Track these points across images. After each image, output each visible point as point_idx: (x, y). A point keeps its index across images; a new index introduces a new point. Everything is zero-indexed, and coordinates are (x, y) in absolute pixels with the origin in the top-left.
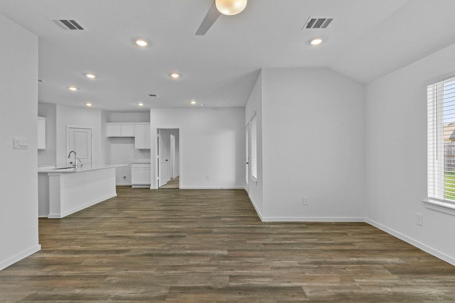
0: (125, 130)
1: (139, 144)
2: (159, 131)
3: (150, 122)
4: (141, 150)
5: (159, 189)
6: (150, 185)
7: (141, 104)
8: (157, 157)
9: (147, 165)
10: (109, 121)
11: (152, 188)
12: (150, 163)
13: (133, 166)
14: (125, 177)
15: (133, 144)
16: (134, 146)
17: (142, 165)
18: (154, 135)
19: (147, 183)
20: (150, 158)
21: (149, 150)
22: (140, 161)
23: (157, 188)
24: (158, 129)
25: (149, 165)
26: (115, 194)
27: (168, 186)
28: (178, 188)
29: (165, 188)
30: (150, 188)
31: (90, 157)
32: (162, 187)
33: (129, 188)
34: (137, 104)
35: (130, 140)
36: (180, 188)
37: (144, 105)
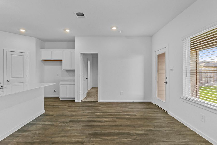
0: (56, 55)
1: (66, 66)
3: (74, 49)
4: (67, 71)
5: (82, 102)
6: (74, 98)
7: (68, 31)
8: (80, 76)
9: (72, 83)
10: (42, 48)
11: (76, 101)
13: (61, 83)
14: (55, 91)
15: (61, 66)
17: (68, 83)
18: (78, 58)
19: (72, 97)
20: (75, 77)
21: (74, 71)
22: (66, 79)
23: (80, 101)
24: (81, 54)
25: (74, 82)
26: (43, 111)
27: (88, 99)
28: (97, 101)
29: (87, 100)
30: (75, 102)
31: (26, 76)
32: (84, 100)
33: (58, 101)
34: (65, 30)
35: (59, 63)
36: (99, 102)
37: (71, 31)
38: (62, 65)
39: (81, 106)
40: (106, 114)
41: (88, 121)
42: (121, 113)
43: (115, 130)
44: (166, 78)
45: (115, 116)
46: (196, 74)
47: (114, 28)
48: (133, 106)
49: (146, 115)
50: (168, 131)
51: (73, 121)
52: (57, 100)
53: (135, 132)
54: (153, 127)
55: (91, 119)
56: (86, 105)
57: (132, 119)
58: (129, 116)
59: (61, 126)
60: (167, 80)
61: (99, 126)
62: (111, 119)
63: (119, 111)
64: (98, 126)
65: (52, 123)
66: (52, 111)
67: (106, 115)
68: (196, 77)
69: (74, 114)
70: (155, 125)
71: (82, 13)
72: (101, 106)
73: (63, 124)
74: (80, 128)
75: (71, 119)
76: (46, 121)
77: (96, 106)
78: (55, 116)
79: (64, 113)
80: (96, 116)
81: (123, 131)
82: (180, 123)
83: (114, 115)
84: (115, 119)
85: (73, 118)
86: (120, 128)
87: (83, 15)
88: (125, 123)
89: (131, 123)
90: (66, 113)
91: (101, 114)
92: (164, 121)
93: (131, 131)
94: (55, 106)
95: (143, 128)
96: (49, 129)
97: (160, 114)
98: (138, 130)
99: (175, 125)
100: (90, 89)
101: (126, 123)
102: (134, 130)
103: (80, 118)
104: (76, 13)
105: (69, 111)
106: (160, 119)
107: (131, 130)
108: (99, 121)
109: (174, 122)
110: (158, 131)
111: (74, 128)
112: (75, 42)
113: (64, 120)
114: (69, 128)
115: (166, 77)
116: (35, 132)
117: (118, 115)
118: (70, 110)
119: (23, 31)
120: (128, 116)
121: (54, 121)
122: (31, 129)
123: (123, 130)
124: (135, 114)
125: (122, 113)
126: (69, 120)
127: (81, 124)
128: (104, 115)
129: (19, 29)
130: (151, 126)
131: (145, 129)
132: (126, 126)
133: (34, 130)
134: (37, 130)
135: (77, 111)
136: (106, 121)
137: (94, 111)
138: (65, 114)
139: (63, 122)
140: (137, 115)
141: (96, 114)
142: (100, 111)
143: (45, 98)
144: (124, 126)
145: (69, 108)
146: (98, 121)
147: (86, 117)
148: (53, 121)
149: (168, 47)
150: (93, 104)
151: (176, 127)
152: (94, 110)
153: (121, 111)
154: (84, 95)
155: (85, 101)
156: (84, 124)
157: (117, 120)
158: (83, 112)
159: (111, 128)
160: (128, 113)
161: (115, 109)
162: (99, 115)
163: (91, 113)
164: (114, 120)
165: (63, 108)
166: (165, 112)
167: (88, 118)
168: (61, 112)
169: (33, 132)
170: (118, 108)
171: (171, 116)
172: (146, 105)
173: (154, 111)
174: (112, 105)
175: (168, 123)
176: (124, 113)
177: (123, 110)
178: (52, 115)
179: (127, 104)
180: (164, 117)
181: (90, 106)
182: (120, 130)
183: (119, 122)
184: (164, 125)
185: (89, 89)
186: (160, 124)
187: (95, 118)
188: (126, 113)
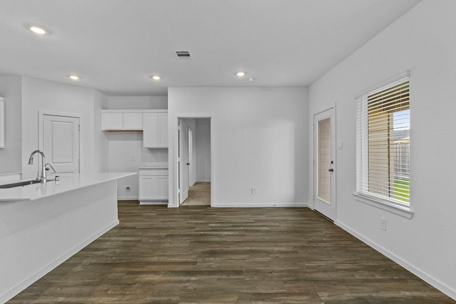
0: (130, 120)
1: (150, 141)
2: (180, 120)
3: (167, 108)
4: (152, 150)
5: (181, 207)
6: (167, 201)
7: (156, 78)
8: (178, 159)
9: (162, 172)
10: (105, 108)
11: (170, 205)
12: (168, 169)
13: (141, 172)
14: (128, 188)
15: (140, 142)
16: (142, 144)
17: (155, 172)
18: (174, 127)
19: (163, 198)
20: (167, 161)
21: (165, 150)
22: (149, 165)
23: (178, 206)
24: (179, 118)
25: (166, 171)
26: (116, 222)
27: (191, 202)
28: (210, 206)
29: (190, 205)
30: (168, 207)
31: (78, 160)
32: (185, 204)
33: (136, 206)
34: (151, 77)
35: (135, 135)
36: (212, 206)
37: (161, 78)
38: (142, 139)
39: (180, 214)
40: (227, 225)
41: (197, 235)
42: (253, 224)
43: (244, 247)
44: (332, 163)
45: (242, 228)
46: (389, 155)
47: (241, 74)
48: (275, 213)
49: (296, 226)
50: (330, 247)
51: (172, 236)
52: (135, 204)
53: (277, 249)
54: (307, 242)
55: (202, 233)
56: (191, 212)
57: (272, 232)
58: (268, 228)
59: (154, 243)
60: (333, 167)
61: (218, 242)
62: (237, 233)
63: (249, 221)
64: (215, 242)
65: (138, 239)
66: (131, 221)
67: (227, 227)
68: (389, 160)
69: (172, 226)
70: (311, 239)
71: (188, 52)
72: (218, 213)
73: (156, 240)
74: (187, 245)
75: (168, 234)
76: (125, 236)
77: (207, 213)
78: (139, 229)
79: (152, 224)
80: (210, 229)
81: (258, 248)
82: (352, 236)
83: (241, 226)
84: (243, 233)
85: (171, 232)
86: (252, 244)
87: (189, 55)
88: (260, 237)
89: (270, 238)
90: (156, 224)
91: (219, 225)
92: (327, 234)
93: (270, 249)
94: (133, 214)
95: (290, 244)
96: (135, 246)
97: (320, 225)
98: (281, 246)
99: (343, 239)
100: (194, 185)
101: (263, 237)
102: (275, 246)
103: (183, 231)
104: (177, 52)
105: (162, 222)
106: (320, 231)
107: (270, 246)
108: (217, 236)
109: (342, 235)
110: (314, 247)
111: (176, 245)
112: (167, 96)
113: (156, 234)
114: (168, 245)
115: (332, 160)
116: (113, 250)
117: (249, 226)
118: (162, 220)
119: (74, 78)
120: (265, 228)
121: (140, 236)
122: (106, 247)
123: (257, 246)
124: (278, 224)
125: (255, 224)
126: (165, 234)
127: (186, 240)
128: (223, 227)
129: (69, 76)
130: (304, 241)
131: (293, 245)
132: (263, 241)
133: (111, 249)
134: (116, 249)
135: (175, 221)
136: (229, 235)
137: (205, 221)
138: (155, 226)
139: (156, 237)
140: (281, 225)
141: (210, 225)
142: (217, 221)
143: (119, 201)
144: (259, 242)
145: (159, 216)
146: (214, 235)
147: (193, 230)
148: (138, 236)
149: (334, 108)
150: (203, 210)
151: (344, 243)
152: (206, 219)
153: (253, 221)
154: (184, 195)
155: (188, 206)
156: (190, 239)
157: (247, 234)
158: (187, 222)
159: (238, 244)
160: (265, 224)
161: (242, 218)
162: (215, 227)
163: (201, 224)
164: (241, 234)
165: (149, 217)
166: (330, 222)
167: (196, 231)
168: (147, 223)
169: (109, 251)
170: (248, 216)
171: (339, 228)
172: (298, 211)
173: (312, 220)
174: (237, 211)
175: (333, 236)
176: (259, 224)
177: (257, 219)
178: (134, 228)
179: (265, 209)
180: (327, 229)
181: (196, 213)
182: (253, 246)
183: (251, 237)
184: (324, 240)
185: (191, 185)
186: (319, 239)
187: (209, 231)
188: (261, 224)
